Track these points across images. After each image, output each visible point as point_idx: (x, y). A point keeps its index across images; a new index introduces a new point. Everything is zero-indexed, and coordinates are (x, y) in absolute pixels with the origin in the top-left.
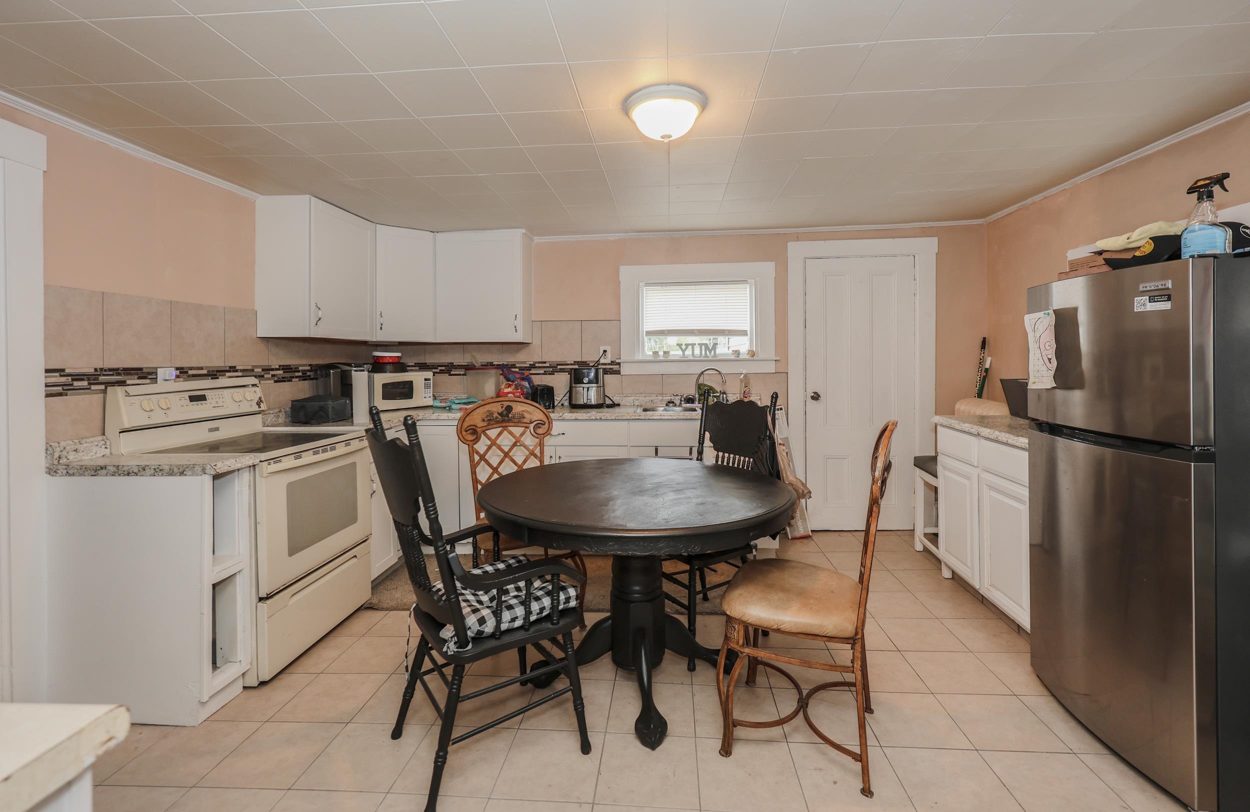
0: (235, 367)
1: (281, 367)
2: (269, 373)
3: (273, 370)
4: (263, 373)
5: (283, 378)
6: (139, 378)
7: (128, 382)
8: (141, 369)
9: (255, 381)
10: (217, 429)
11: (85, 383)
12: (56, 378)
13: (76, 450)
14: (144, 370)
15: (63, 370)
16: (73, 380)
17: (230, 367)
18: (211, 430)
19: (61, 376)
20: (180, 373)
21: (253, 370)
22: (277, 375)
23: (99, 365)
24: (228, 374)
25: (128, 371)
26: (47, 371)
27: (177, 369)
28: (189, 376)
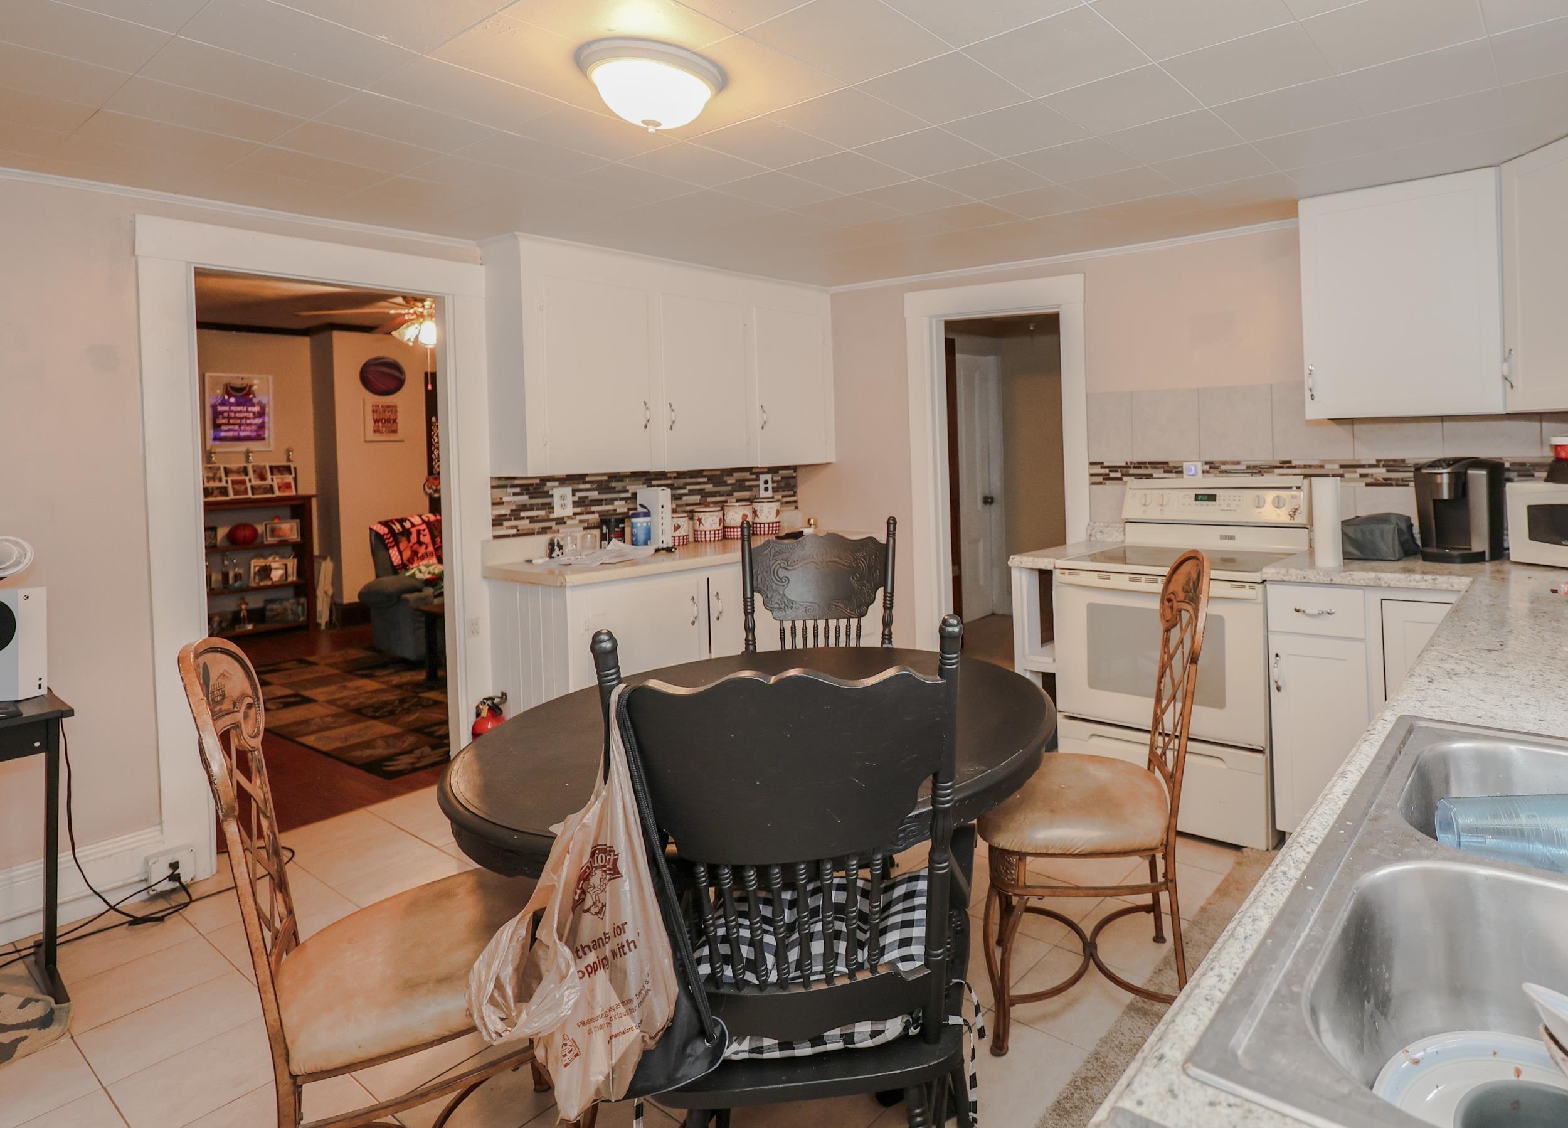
0: (1290, 462)
1: (1383, 463)
2: (1355, 472)
3: (1363, 466)
4: (1341, 471)
5: (1385, 479)
6: (1165, 472)
7: (1155, 476)
8: (1167, 463)
9: (1298, 481)
10: (1232, 538)
11: (1118, 475)
12: (1098, 470)
13: (1101, 532)
14: (1171, 464)
15: (1102, 463)
16: (1110, 471)
17: (1284, 462)
18: (1223, 537)
19: (1102, 467)
20: (1210, 468)
21: (1322, 467)
22: (1372, 475)
23: (1129, 460)
24: (1277, 471)
25: (1154, 465)
26: (1091, 464)
27: (1207, 463)
28: (1221, 472)
